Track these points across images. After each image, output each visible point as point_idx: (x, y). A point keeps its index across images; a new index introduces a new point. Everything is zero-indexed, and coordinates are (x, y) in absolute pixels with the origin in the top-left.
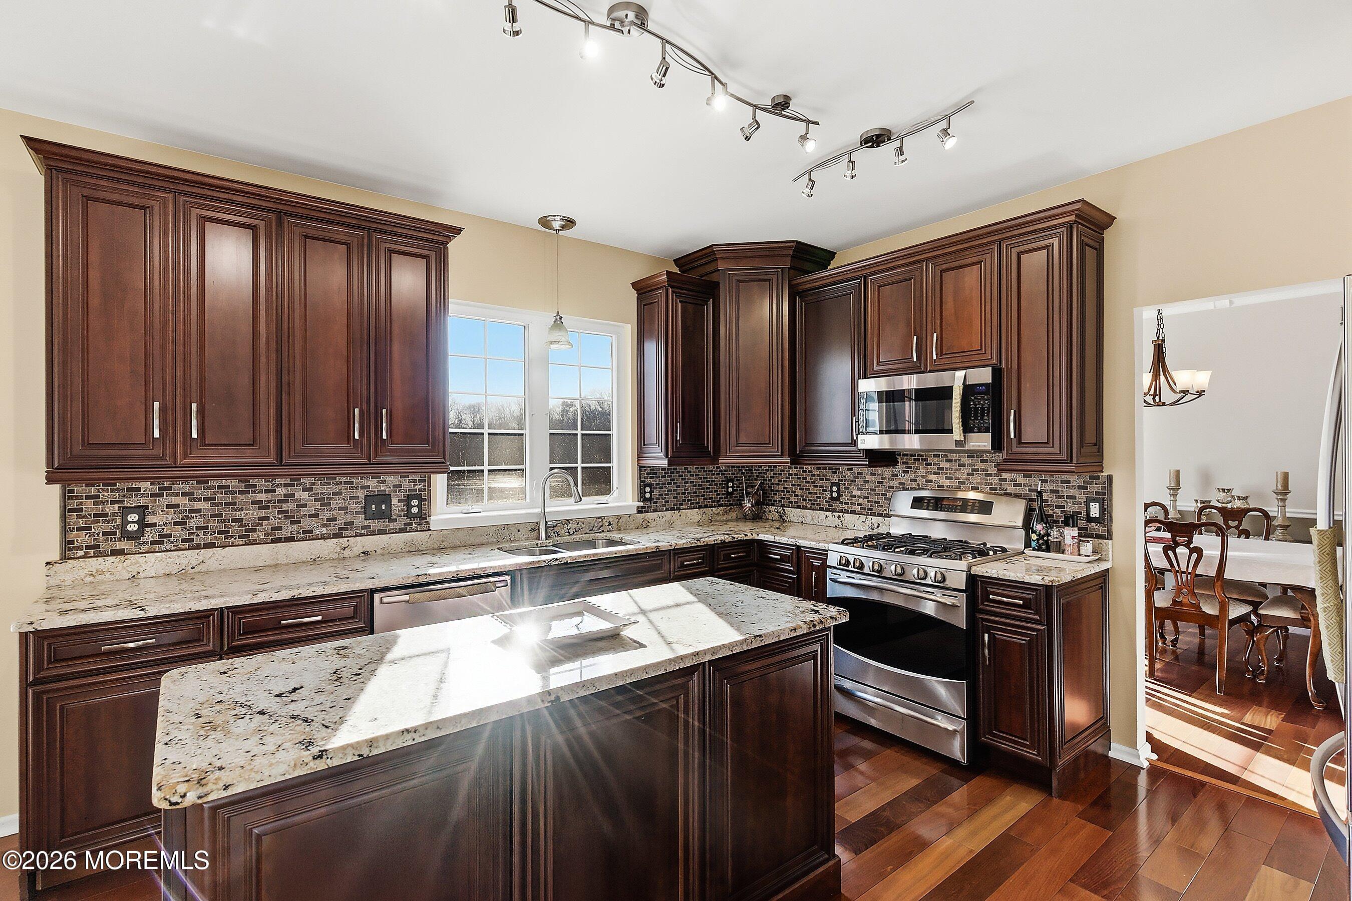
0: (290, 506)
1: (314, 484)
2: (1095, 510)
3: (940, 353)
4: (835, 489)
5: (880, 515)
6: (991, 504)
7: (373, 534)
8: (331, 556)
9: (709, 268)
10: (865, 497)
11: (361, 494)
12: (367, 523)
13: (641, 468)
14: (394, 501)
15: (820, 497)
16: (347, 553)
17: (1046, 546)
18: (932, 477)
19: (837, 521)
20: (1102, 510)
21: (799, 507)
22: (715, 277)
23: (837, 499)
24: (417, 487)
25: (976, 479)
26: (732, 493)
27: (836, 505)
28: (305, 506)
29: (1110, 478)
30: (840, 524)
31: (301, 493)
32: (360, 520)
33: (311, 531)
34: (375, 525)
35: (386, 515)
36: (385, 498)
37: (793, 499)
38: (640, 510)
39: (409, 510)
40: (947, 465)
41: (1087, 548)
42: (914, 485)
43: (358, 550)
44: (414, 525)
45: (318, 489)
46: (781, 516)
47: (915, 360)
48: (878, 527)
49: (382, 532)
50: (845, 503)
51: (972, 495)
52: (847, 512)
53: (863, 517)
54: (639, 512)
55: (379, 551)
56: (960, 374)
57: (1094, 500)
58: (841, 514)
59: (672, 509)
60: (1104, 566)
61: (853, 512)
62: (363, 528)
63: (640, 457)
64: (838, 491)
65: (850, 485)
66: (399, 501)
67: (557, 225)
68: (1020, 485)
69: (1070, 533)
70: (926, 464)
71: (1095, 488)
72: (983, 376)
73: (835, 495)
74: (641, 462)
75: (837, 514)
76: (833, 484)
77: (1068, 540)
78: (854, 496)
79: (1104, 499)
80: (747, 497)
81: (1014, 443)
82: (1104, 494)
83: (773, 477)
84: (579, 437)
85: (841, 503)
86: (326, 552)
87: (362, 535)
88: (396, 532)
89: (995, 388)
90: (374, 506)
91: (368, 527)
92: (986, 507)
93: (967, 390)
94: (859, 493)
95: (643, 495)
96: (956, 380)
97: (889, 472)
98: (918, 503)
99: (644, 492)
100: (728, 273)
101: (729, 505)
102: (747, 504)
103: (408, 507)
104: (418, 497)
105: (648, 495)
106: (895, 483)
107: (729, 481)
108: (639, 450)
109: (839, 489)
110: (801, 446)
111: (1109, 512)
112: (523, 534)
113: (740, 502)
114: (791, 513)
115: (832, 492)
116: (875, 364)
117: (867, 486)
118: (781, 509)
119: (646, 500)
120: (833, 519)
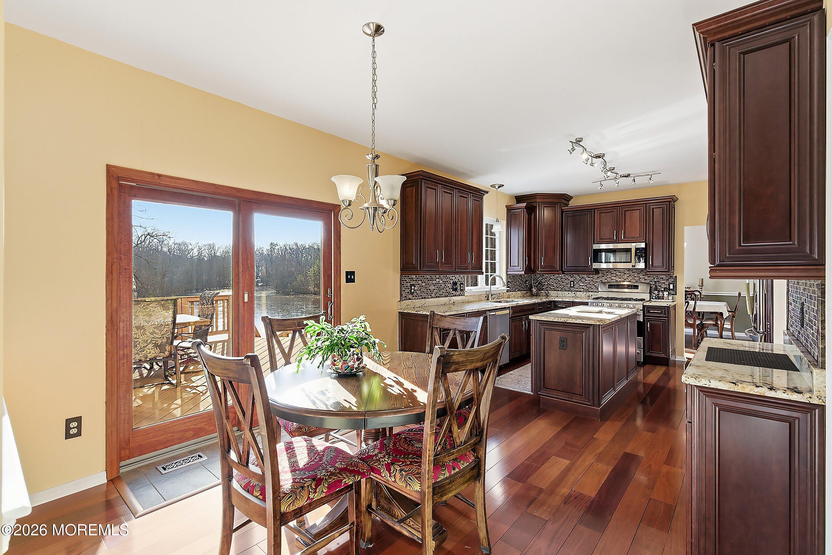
1: (443, 278)
2: (671, 287)
3: (625, 237)
6: (638, 286)
9: (534, 200)
10: (585, 286)
11: (452, 282)
12: (453, 292)
13: (507, 275)
15: (565, 286)
16: (449, 302)
17: (658, 298)
18: (614, 278)
20: (674, 286)
21: (555, 290)
22: (534, 204)
23: (573, 287)
24: (461, 280)
25: (630, 278)
26: (527, 286)
27: (572, 289)
29: (676, 276)
30: (575, 296)
31: (441, 281)
32: (451, 290)
33: (442, 294)
35: (456, 289)
36: (456, 283)
37: (552, 288)
38: (508, 291)
40: (619, 274)
41: (670, 298)
42: (606, 281)
43: (451, 301)
44: (461, 293)
45: (444, 280)
46: (547, 294)
47: (615, 239)
49: (455, 295)
50: (576, 288)
51: (626, 283)
52: (577, 291)
53: (585, 293)
56: (634, 244)
57: (671, 284)
58: (575, 292)
59: (514, 291)
60: (674, 303)
61: (580, 291)
63: (507, 271)
64: (573, 284)
65: (579, 281)
66: (459, 285)
67: (497, 187)
69: (666, 293)
70: (611, 274)
71: (671, 280)
72: (643, 245)
73: (572, 285)
74: (508, 273)
75: (573, 292)
76: (571, 281)
77: (665, 296)
78: (581, 286)
79: (675, 283)
81: (651, 266)
82: (674, 282)
83: (542, 280)
84: (489, 263)
86: (444, 301)
87: (452, 296)
88: (459, 295)
89: (645, 249)
90: (454, 286)
91: (453, 294)
92: (636, 287)
93: (637, 249)
94: (583, 284)
95: (508, 286)
96: (633, 246)
97: (596, 276)
98: (611, 286)
99: (508, 284)
100: (540, 203)
101: (527, 290)
102: (534, 290)
103: (461, 287)
104: (462, 284)
105: (509, 286)
106: (598, 280)
107: (527, 281)
108: (507, 268)
109: (574, 283)
110: (565, 267)
111: (676, 287)
112: (483, 298)
113: (530, 289)
114: (552, 293)
115: (571, 284)
116: (598, 239)
117: (587, 282)
118: (547, 292)
119: (508, 287)
120: (572, 294)
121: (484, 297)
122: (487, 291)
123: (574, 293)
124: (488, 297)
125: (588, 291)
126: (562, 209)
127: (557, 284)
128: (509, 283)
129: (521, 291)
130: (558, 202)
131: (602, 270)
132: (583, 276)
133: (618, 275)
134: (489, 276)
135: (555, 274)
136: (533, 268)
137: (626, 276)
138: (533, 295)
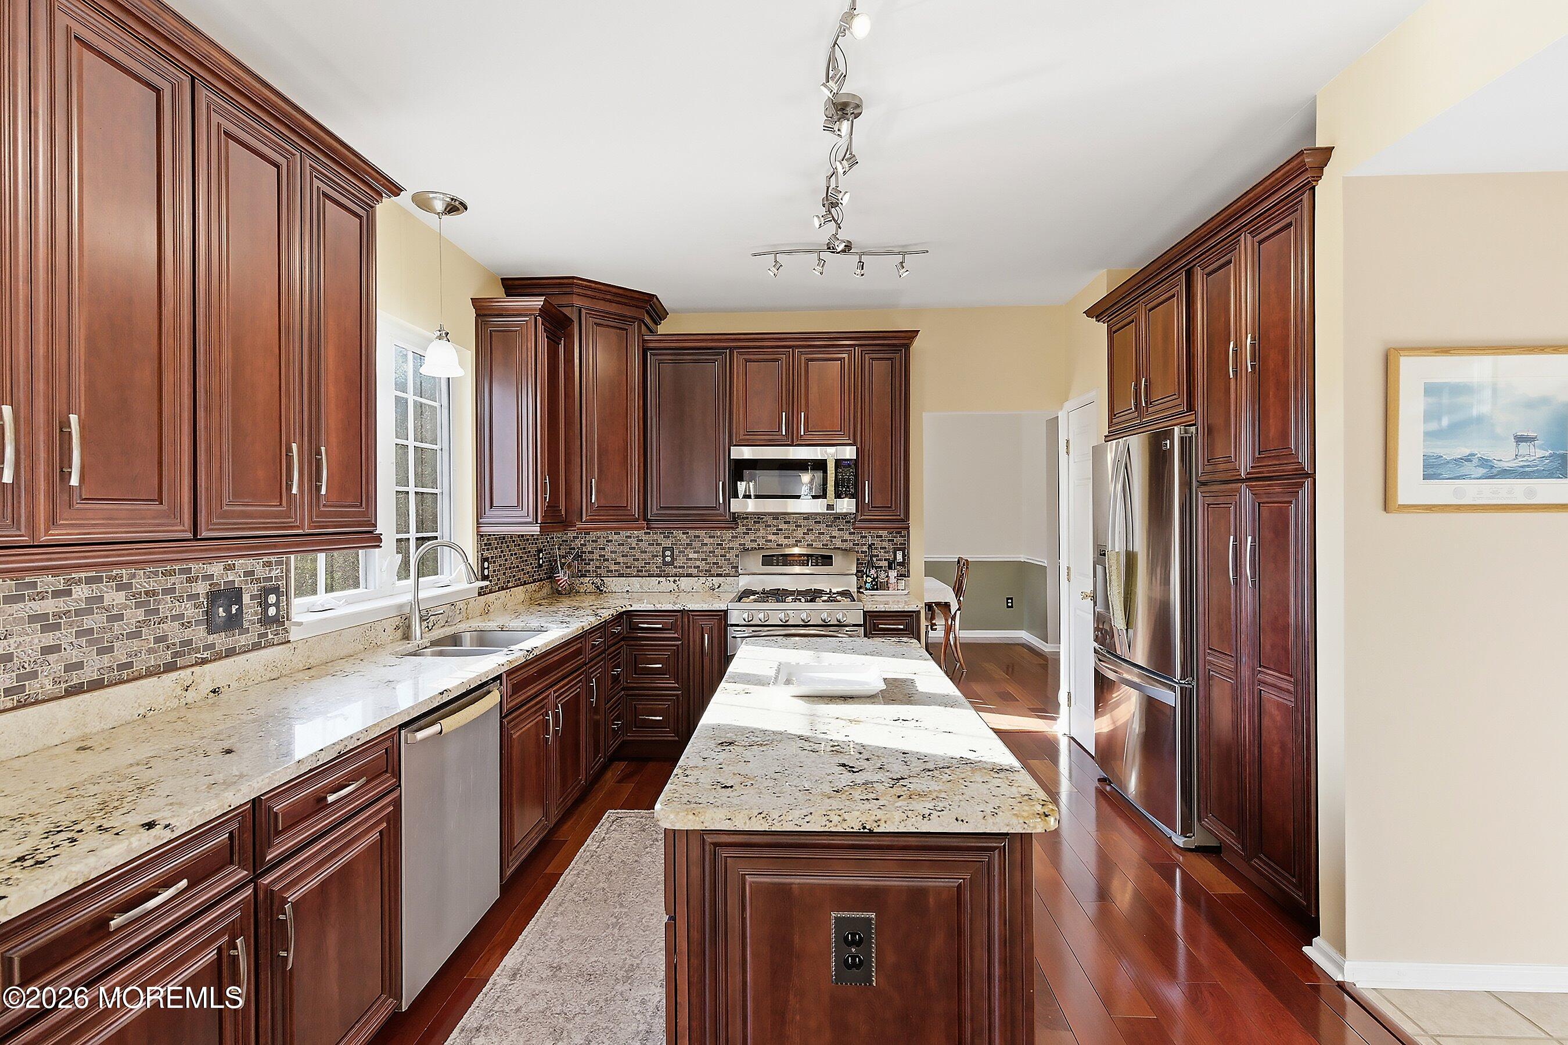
0: (95, 621)
1: (134, 576)
2: (899, 557)
3: (806, 430)
4: (668, 553)
5: (720, 575)
6: (831, 557)
7: (218, 657)
8: (168, 704)
9: (565, 298)
10: (703, 560)
11: (202, 588)
12: (211, 638)
13: (480, 536)
14: (246, 599)
15: (649, 563)
16: (191, 695)
17: (877, 586)
18: (771, 537)
19: (673, 586)
20: (904, 556)
21: (621, 575)
23: (671, 563)
24: (273, 574)
25: (810, 538)
26: (542, 566)
27: (670, 569)
28: (120, 617)
29: (909, 533)
30: (675, 588)
31: (114, 594)
32: (199, 634)
33: (130, 665)
34: (220, 640)
35: (234, 623)
36: (234, 595)
37: (613, 567)
38: (478, 592)
39: (265, 611)
40: (786, 526)
41: (901, 586)
42: (755, 545)
43: (206, 687)
44: (270, 636)
45: (142, 582)
46: (598, 587)
47: (784, 433)
48: (719, 587)
49: (231, 653)
50: (680, 567)
51: (796, 551)
52: (681, 575)
53: (701, 580)
54: (480, 594)
55: (234, 685)
56: (831, 450)
57: (899, 549)
58: (677, 578)
59: (503, 589)
61: (689, 575)
62: (207, 648)
63: (479, 524)
64: (672, 556)
65: (686, 548)
66: (252, 598)
67: (439, 206)
68: (846, 541)
69: (893, 574)
70: (766, 526)
71: (899, 542)
72: (849, 453)
73: (668, 559)
74: (482, 529)
75: (672, 579)
76: (665, 549)
77: (892, 580)
78: (691, 560)
79: (906, 549)
80: (562, 569)
81: (867, 508)
82: (905, 545)
83: (587, 545)
84: (412, 497)
85: (675, 567)
86: (161, 699)
87: (204, 662)
88: (249, 651)
89: (856, 464)
90: (221, 609)
91: (212, 646)
92: (827, 560)
93: (838, 463)
94: (696, 556)
95: (482, 572)
96: (829, 454)
97: (729, 534)
98: (768, 561)
99: (483, 569)
100: (584, 311)
101: (541, 580)
102: (562, 576)
103: (265, 605)
104: (276, 590)
105: (486, 572)
106: (735, 544)
107: (540, 551)
108: (480, 514)
109: (673, 553)
110: (653, 510)
111: (909, 557)
112: (389, 634)
113: (551, 576)
114: (614, 584)
115: (664, 556)
116: (742, 433)
117: (705, 549)
118: (598, 581)
119: (485, 578)
120: (666, 584)
121: (390, 630)
122: (401, 606)
123: (675, 581)
124: (409, 627)
125: (709, 574)
126: (644, 340)
127: (627, 556)
128: (486, 564)
129: (525, 583)
130: (636, 319)
131: (746, 516)
132: (697, 533)
133: (781, 530)
134: (413, 544)
135: (622, 529)
136: (563, 513)
137: (799, 533)
138: (559, 593)
